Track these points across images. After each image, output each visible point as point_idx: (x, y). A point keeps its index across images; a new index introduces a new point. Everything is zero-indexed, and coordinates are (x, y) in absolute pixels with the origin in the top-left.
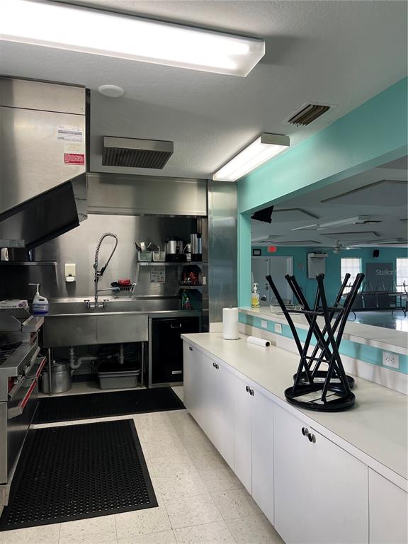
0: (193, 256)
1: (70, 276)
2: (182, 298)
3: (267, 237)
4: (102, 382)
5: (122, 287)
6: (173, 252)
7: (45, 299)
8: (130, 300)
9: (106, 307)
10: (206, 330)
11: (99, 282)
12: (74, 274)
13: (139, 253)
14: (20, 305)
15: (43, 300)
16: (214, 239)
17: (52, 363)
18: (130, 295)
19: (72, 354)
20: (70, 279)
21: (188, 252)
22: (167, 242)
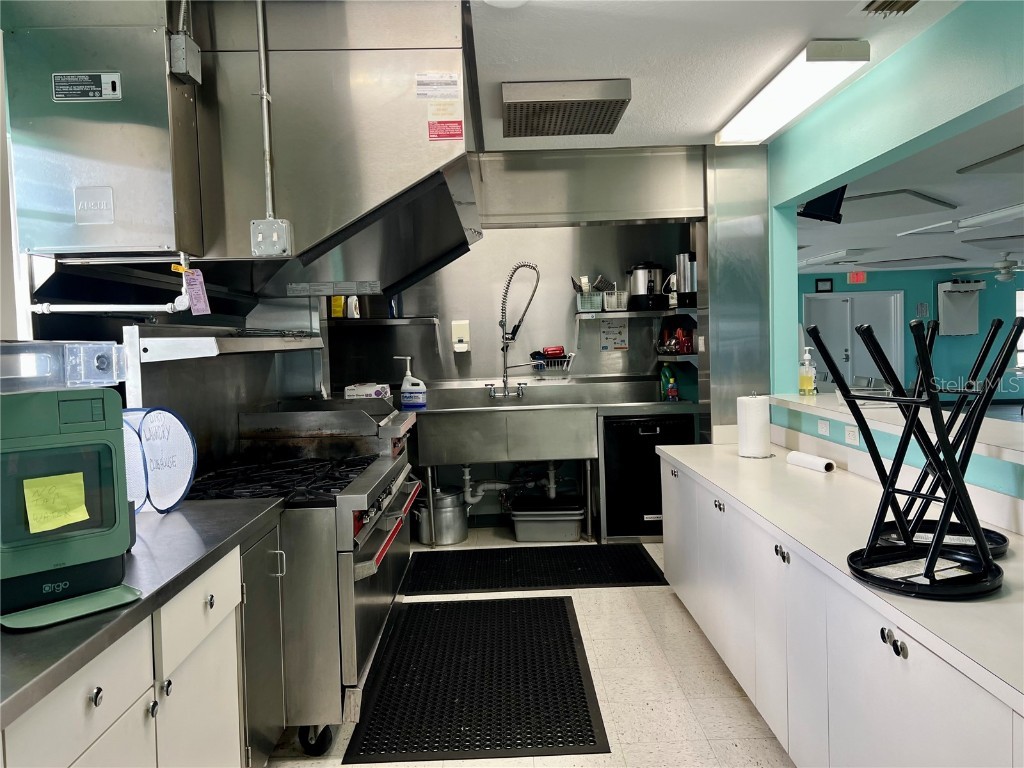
0: (682, 297)
1: (461, 341)
2: (660, 380)
3: (842, 253)
4: (520, 529)
5: (549, 360)
6: (642, 290)
7: (421, 383)
8: (565, 383)
9: (521, 396)
10: (706, 439)
11: (510, 352)
12: (466, 338)
13: (579, 295)
14: (378, 393)
15: (418, 385)
16: (720, 261)
17: (434, 492)
18: (564, 375)
19: (467, 477)
20: (460, 348)
21: (670, 291)
22: (631, 273)
